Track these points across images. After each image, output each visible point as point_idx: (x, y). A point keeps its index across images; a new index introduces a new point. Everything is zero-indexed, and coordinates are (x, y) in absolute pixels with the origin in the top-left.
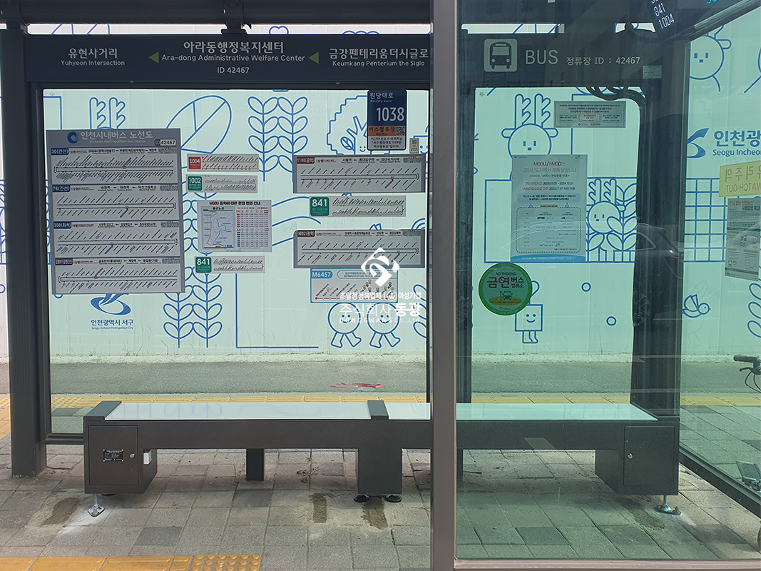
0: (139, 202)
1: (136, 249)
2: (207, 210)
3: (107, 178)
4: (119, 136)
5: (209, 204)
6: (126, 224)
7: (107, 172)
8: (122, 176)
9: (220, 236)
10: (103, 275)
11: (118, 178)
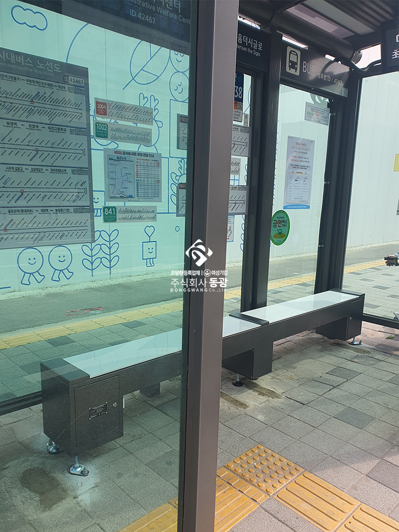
0: (49, 145)
1: (47, 197)
2: (112, 159)
3: (12, 113)
4: (25, 62)
5: (114, 154)
6: (37, 170)
7: (13, 105)
8: (31, 112)
9: (123, 186)
10: (14, 227)
11: (26, 114)
